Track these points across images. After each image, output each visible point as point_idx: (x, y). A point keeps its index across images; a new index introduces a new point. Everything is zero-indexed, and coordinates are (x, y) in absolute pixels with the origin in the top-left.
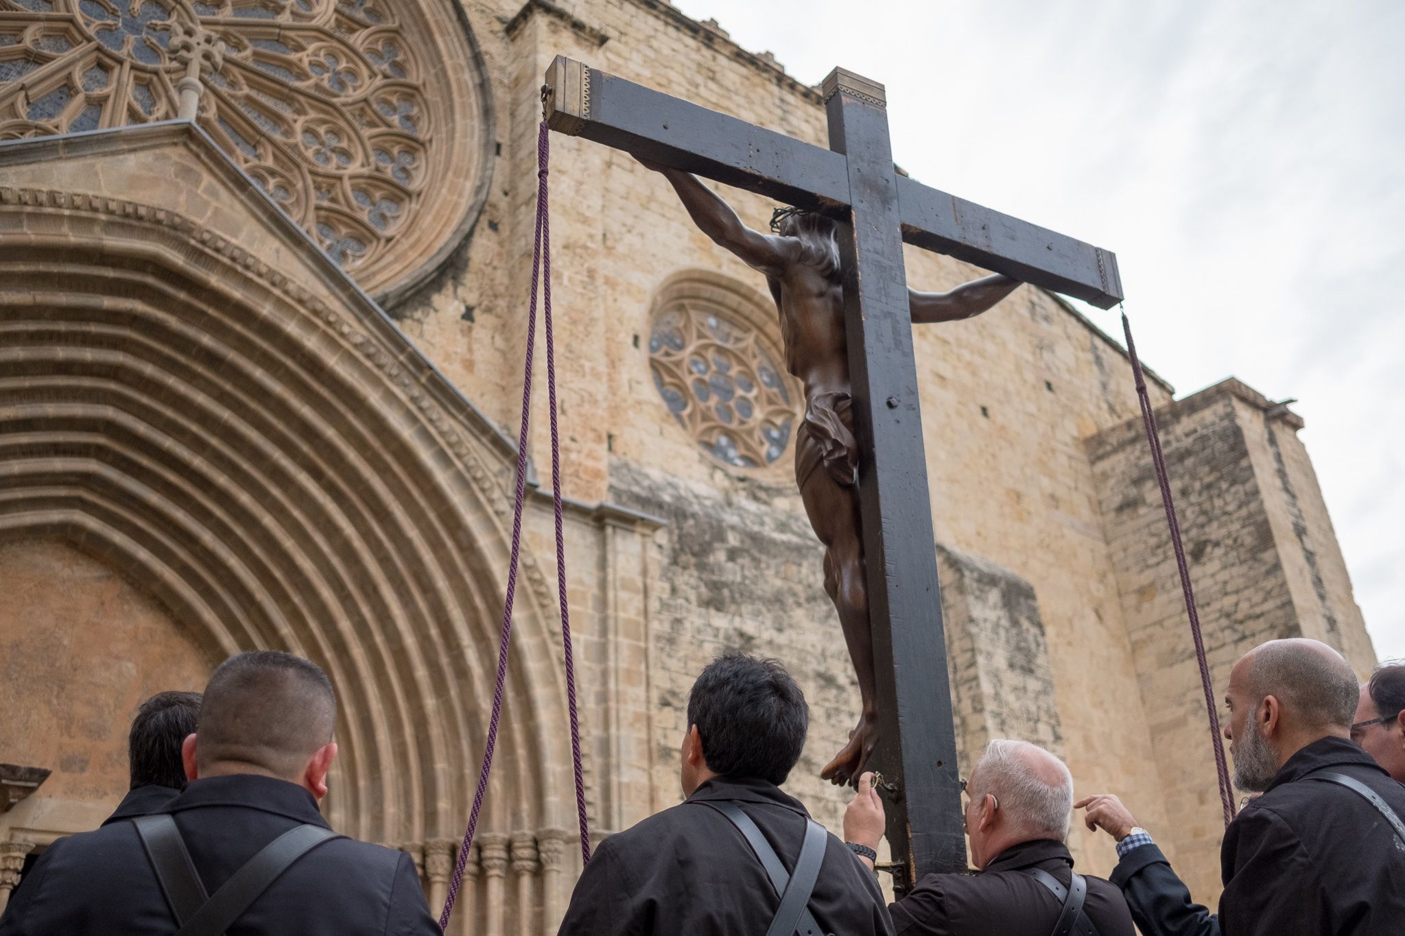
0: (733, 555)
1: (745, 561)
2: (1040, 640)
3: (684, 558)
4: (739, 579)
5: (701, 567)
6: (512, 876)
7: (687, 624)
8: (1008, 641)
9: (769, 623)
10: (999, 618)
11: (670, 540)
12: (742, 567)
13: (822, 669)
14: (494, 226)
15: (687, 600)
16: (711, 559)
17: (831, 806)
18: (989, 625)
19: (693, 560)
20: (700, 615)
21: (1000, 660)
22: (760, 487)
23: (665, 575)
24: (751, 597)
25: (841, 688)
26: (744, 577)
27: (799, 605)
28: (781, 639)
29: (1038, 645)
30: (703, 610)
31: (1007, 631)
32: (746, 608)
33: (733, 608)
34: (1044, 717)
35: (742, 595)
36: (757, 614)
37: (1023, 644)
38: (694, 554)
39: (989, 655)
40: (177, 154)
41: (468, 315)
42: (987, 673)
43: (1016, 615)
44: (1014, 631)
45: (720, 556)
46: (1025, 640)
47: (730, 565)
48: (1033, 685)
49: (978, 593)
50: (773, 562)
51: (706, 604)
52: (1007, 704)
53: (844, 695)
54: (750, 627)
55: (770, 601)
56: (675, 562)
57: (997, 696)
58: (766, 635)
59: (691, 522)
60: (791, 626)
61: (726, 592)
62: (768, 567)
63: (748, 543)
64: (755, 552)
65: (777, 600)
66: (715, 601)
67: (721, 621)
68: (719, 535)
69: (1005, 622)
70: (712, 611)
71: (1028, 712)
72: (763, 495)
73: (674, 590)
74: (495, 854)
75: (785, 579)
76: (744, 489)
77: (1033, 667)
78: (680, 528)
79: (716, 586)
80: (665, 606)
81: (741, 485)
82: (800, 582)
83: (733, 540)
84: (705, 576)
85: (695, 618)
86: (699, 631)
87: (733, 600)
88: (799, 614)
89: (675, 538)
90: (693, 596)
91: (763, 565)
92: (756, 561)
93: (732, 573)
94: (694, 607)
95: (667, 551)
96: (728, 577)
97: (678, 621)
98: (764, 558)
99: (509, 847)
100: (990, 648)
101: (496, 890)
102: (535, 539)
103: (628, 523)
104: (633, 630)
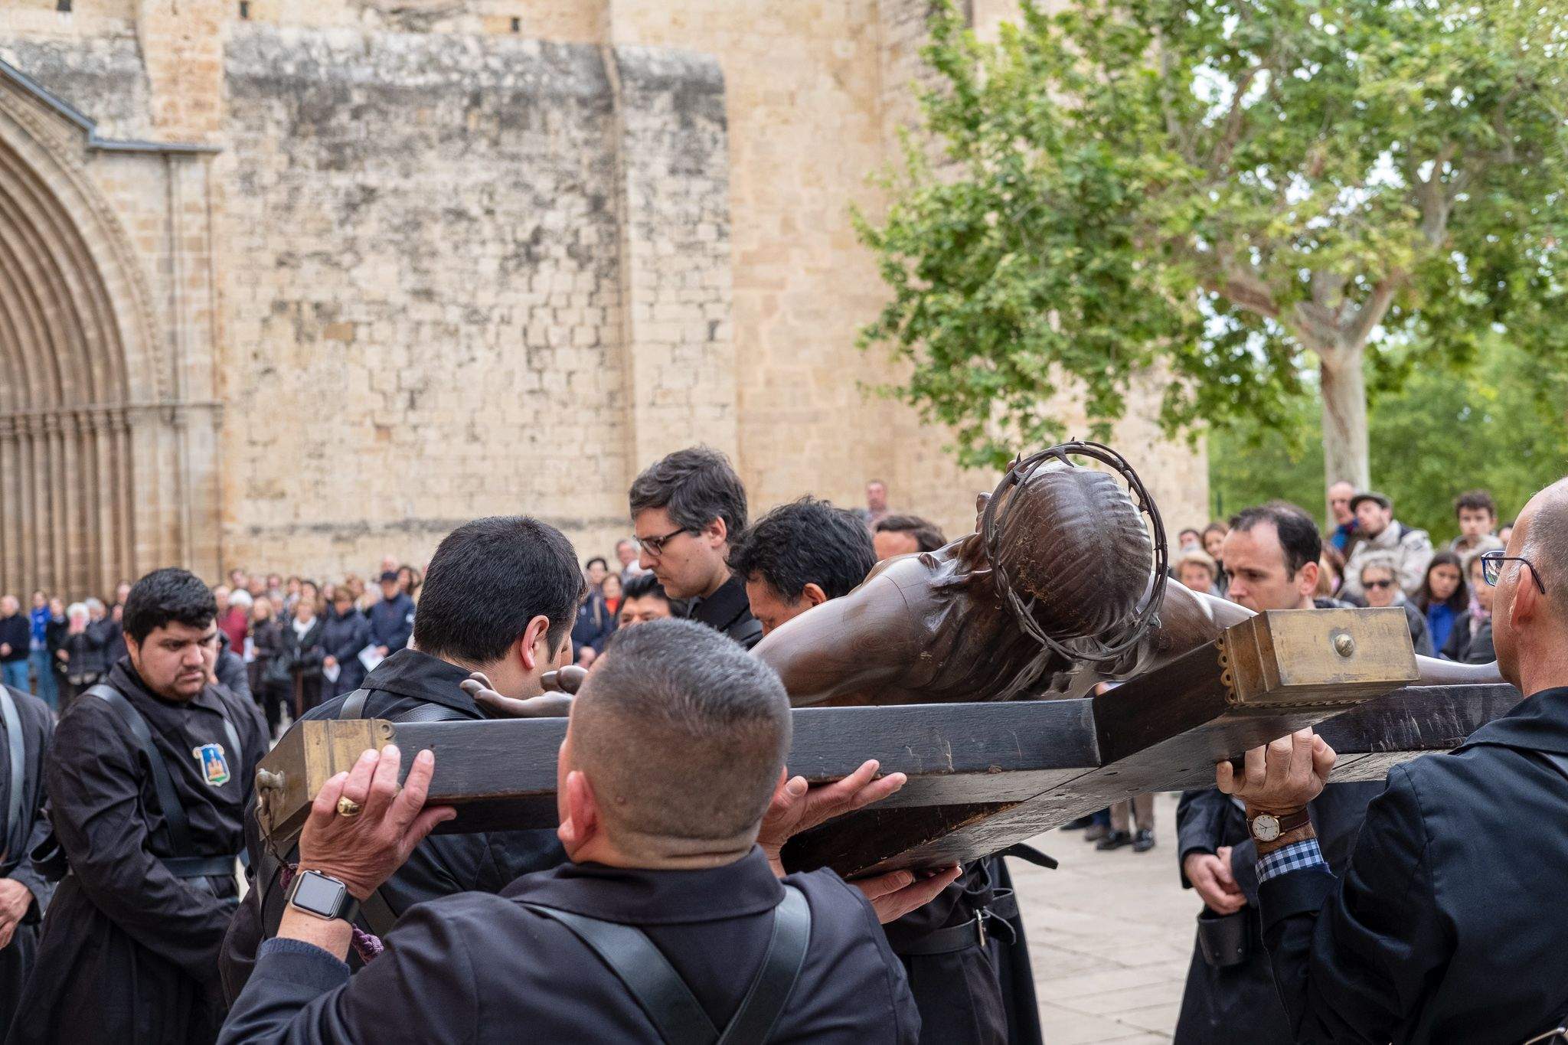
0: (357, 114)
1: (371, 116)
2: (720, 136)
3: (302, 129)
4: (363, 134)
5: (322, 132)
6: (112, 434)
7: (306, 190)
8: (673, 146)
9: (394, 172)
10: (665, 124)
11: (289, 114)
12: (368, 123)
13: (452, 205)
15: (306, 167)
16: (333, 123)
17: (452, 328)
18: (649, 134)
19: (312, 128)
20: (319, 179)
21: (659, 166)
22: (419, 16)
23: (283, 147)
24: (376, 150)
25: (473, 220)
26: (369, 132)
27: (431, 147)
28: (407, 185)
29: (715, 141)
30: (323, 174)
31: (674, 134)
32: (370, 163)
33: (355, 165)
34: (708, 216)
35: (365, 150)
36: (381, 165)
37: (694, 146)
38: (315, 122)
39: (644, 166)
42: (639, 185)
43: (691, 115)
44: (684, 134)
45: (343, 117)
46: (698, 141)
47: (354, 124)
48: (698, 185)
49: (640, 102)
50: (403, 111)
51: (325, 166)
52: (659, 212)
53: (477, 226)
54: (372, 179)
55: (398, 151)
56: (294, 132)
57: (648, 207)
58: (391, 184)
59: (312, 91)
60: (420, 170)
61: (348, 152)
62: (397, 116)
63: (375, 96)
64: (383, 105)
65: (407, 146)
66: (337, 162)
67: (342, 181)
68: (343, 96)
69: (673, 127)
70: (333, 173)
71: (687, 215)
72: (420, 23)
73: (292, 161)
74: (100, 419)
75: (418, 124)
76: (399, 22)
77: (703, 167)
78: (299, 98)
79: (337, 148)
80: (282, 177)
81: (395, 18)
82: (434, 124)
83: (358, 98)
84: (326, 140)
85: (313, 182)
86: (318, 194)
87: (356, 157)
88: (430, 157)
89: (294, 110)
90: (312, 162)
91: (391, 117)
92: (383, 114)
93: (356, 131)
94: (313, 172)
95: (286, 123)
96: (351, 137)
97: (296, 190)
98: (393, 108)
99: (108, 413)
100: (647, 159)
101: (103, 443)
102: (109, 185)
103: (189, 155)
104: (196, 245)
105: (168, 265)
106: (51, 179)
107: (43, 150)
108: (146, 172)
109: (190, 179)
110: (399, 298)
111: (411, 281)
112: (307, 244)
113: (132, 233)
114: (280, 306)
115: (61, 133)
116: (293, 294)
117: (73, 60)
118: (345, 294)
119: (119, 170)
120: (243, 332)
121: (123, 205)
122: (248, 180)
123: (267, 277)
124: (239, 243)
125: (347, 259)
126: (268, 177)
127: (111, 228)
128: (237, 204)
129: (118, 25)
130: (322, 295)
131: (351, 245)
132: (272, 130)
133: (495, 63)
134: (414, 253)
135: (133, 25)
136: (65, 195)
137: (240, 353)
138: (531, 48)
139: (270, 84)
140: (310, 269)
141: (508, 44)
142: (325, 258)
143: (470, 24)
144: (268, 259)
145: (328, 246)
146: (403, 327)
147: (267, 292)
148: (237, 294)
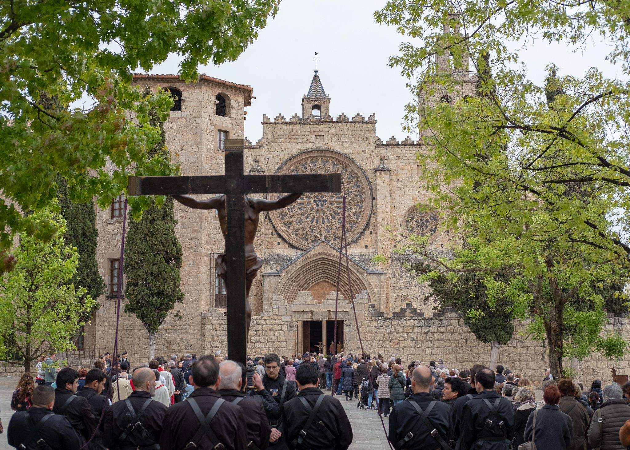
11: (401, 264)
14: (374, 214)
15: (403, 273)
23: (400, 270)
40: (322, 244)
41: (371, 233)
73: (401, 272)
78: (403, 261)
85: (405, 275)
86: (405, 277)
95: (400, 266)
97: (402, 277)
102: (370, 279)
103: (382, 274)
104: (383, 288)
105: (379, 291)
106: (361, 278)
107: (360, 274)
108: (375, 277)
109: (382, 278)
110: (419, 294)
111: (421, 291)
112: (403, 285)
113: (373, 286)
114: (398, 296)
115: (363, 271)
116: (401, 294)
117: (367, 257)
118: (409, 293)
119: (371, 276)
120: (392, 300)
121: (372, 282)
122: (394, 276)
123: (396, 291)
124: (392, 286)
125: (410, 288)
126: (397, 275)
127: (370, 285)
128: (392, 279)
129: (374, 250)
130: (406, 294)
131: (410, 285)
132: (398, 267)
133: (437, 253)
134: (421, 287)
135: (377, 250)
136: (363, 281)
137: (392, 303)
138: (444, 250)
139: (398, 260)
140: (403, 289)
141: (440, 249)
142: (406, 288)
143: (433, 246)
144: (397, 288)
145: (407, 285)
146: (419, 299)
147: (397, 294)
148: (391, 294)
